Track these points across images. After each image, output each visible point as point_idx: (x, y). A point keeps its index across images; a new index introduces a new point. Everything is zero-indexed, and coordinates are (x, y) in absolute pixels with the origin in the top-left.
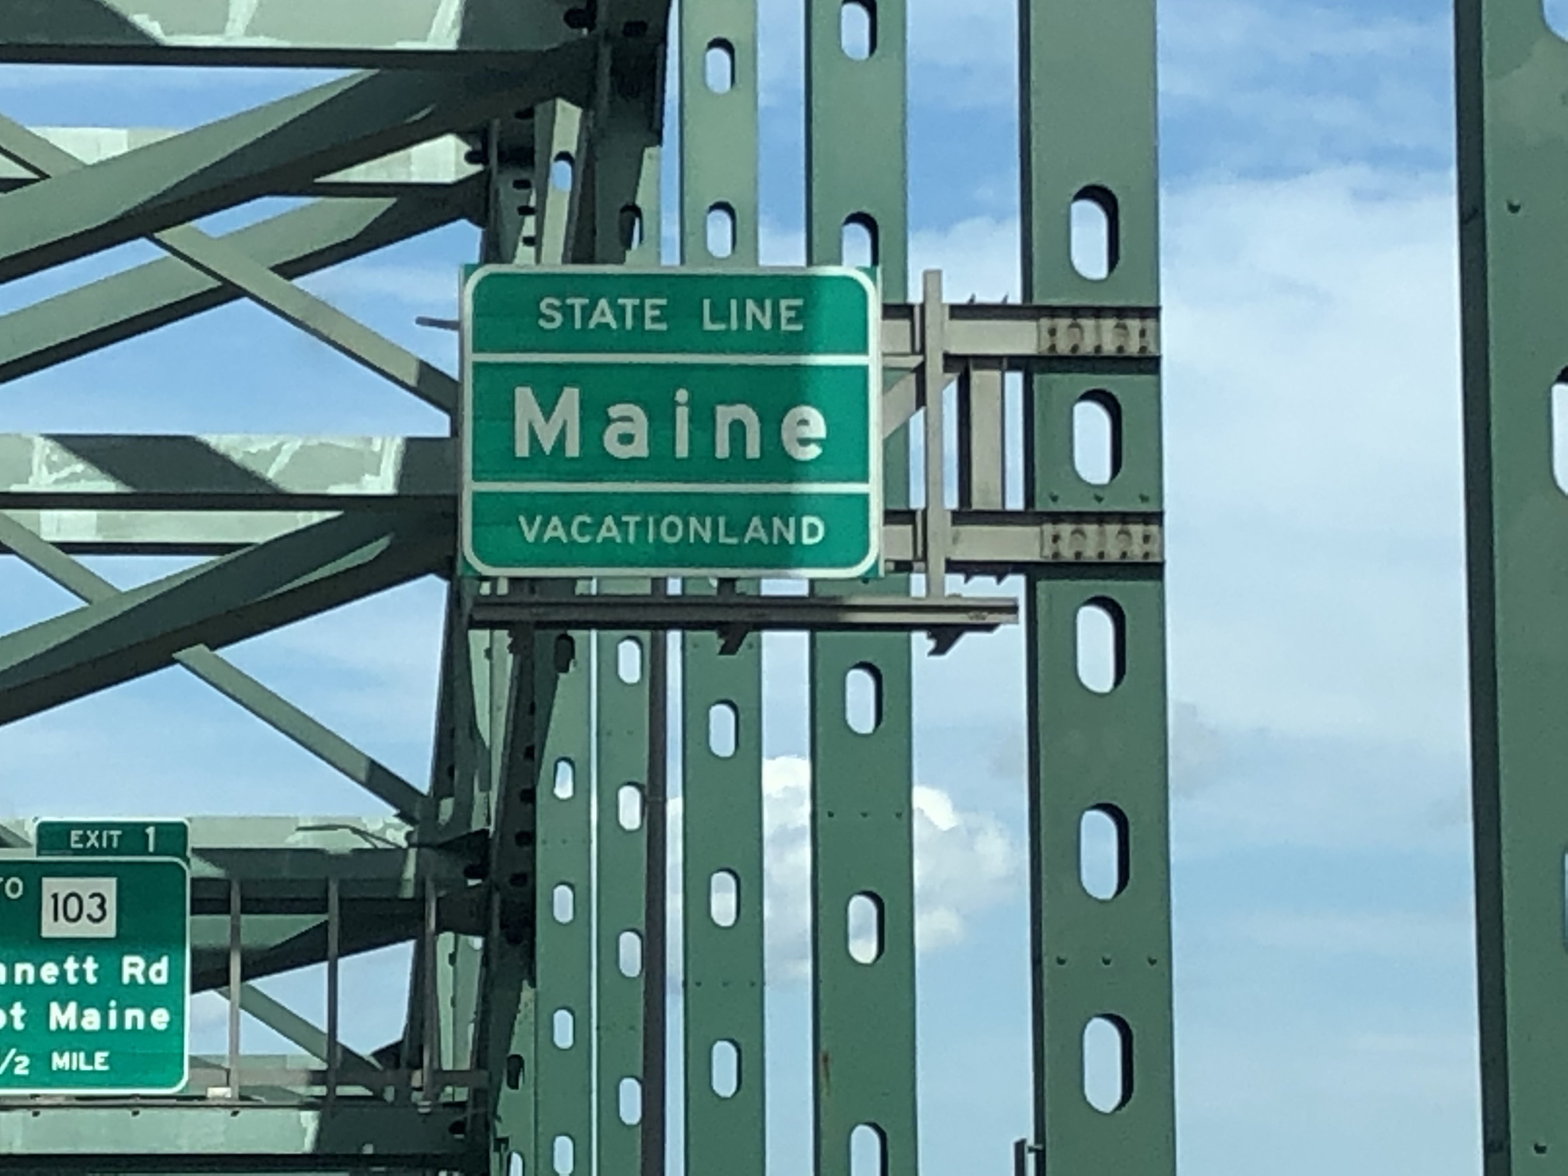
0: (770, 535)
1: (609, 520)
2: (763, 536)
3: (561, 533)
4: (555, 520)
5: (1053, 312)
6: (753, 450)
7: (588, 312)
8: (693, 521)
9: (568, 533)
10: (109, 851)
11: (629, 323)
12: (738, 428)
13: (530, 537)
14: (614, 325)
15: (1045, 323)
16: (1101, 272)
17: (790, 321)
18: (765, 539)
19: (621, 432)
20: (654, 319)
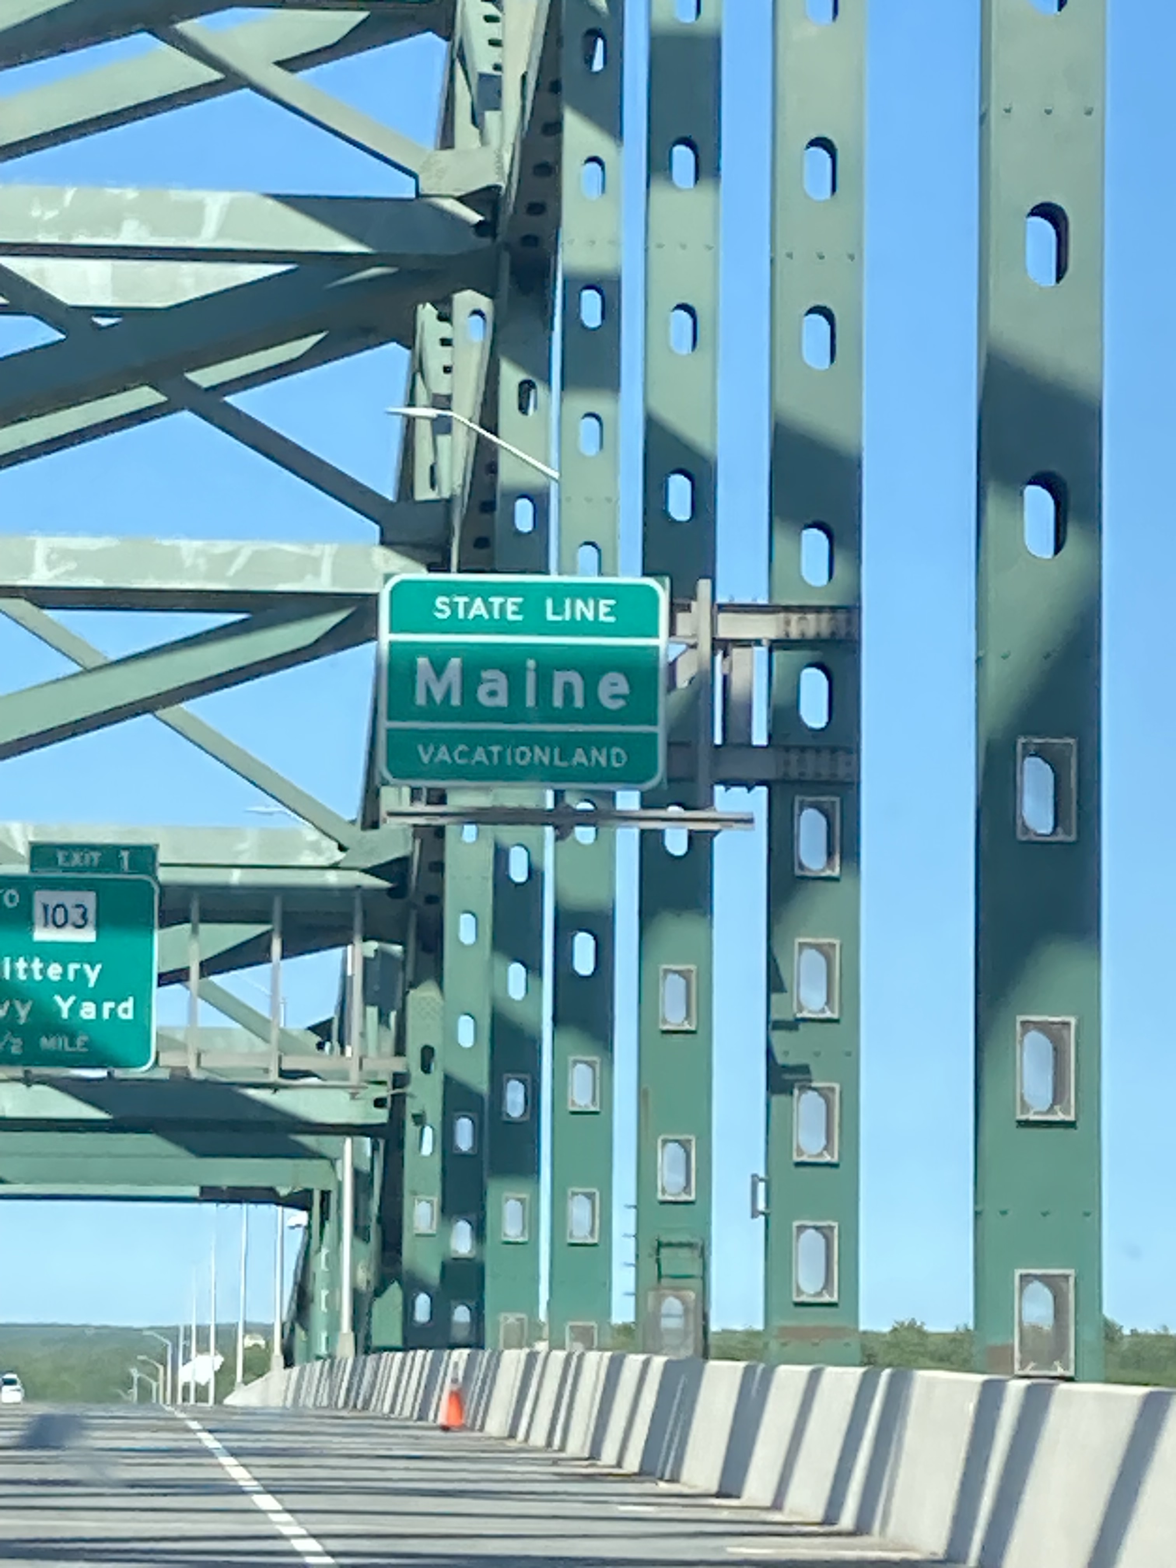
0: (589, 760)
1: (480, 750)
2: (584, 760)
3: (447, 758)
4: (443, 749)
5: (787, 609)
6: (579, 703)
7: (468, 607)
8: (537, 750)
9: (452, 758)
10: (91, 868)
11: (496, 615)
12: (568, 689)
13: (426, 759)
14: (486, 616)
15: (782, 616)
16: (823, 580)
17: (606, 615)
18: (585, 762)
19: (487, 691)
20: (514, 613)
